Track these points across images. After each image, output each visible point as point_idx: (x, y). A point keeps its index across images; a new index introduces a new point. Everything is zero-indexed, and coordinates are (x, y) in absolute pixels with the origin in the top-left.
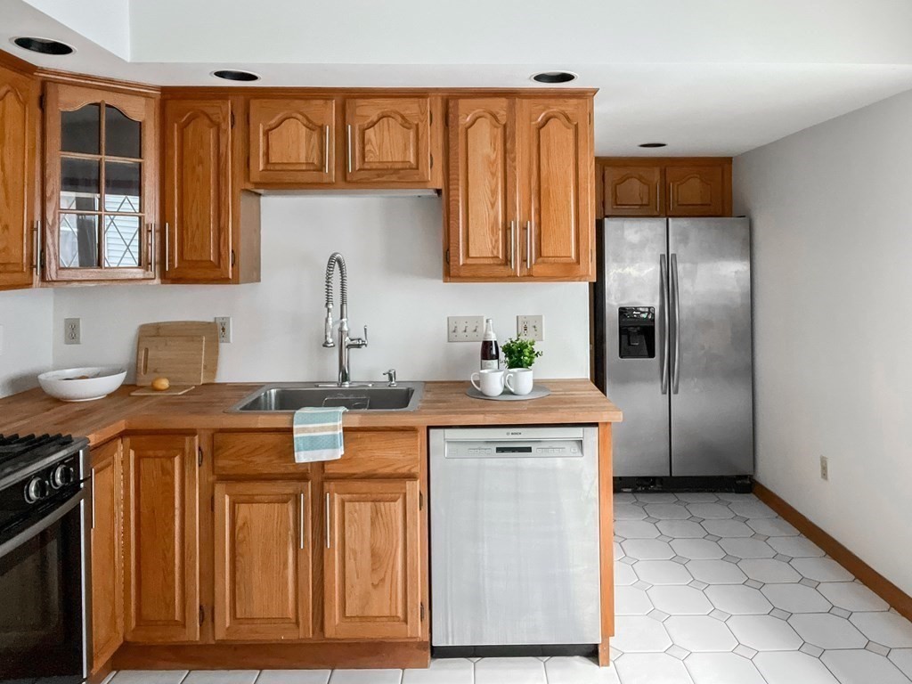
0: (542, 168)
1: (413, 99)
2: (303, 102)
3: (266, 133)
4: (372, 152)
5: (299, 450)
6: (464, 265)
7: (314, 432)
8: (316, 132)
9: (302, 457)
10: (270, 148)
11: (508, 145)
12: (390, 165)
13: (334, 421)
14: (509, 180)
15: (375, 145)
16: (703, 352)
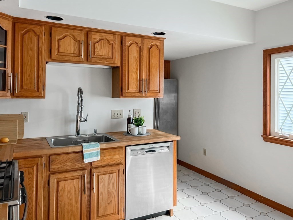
0: (150, 62)
1: (112, 35)
2: (73, 30)
3: (59, 41)
4: (98, 52)
5: (85, 159)
6: (127, 92)
7: (91, 151)
8: (77, 42)
9: (87, 161)
10: (60, 47)
11: (141, 53)
12: (103, 57)
13: (97, 147)
14: (141, 65)
15: (99, 49)
16: (165, 121)
